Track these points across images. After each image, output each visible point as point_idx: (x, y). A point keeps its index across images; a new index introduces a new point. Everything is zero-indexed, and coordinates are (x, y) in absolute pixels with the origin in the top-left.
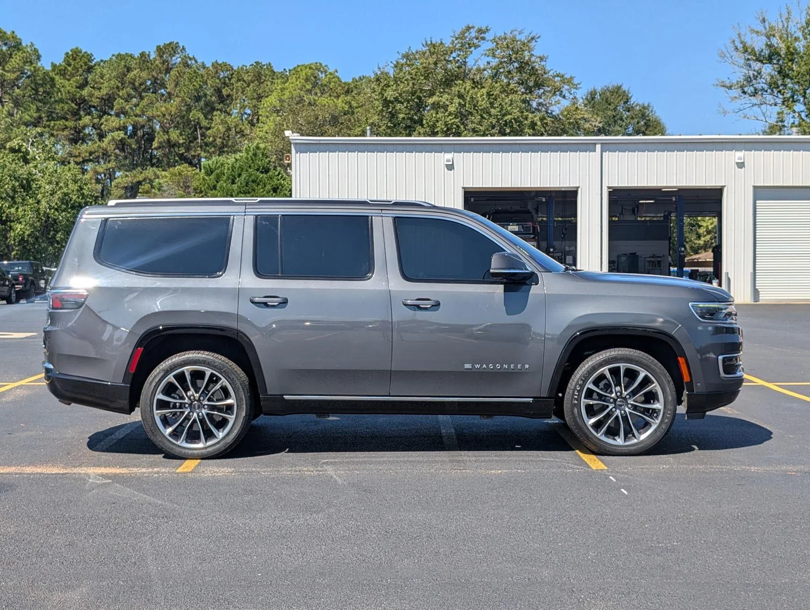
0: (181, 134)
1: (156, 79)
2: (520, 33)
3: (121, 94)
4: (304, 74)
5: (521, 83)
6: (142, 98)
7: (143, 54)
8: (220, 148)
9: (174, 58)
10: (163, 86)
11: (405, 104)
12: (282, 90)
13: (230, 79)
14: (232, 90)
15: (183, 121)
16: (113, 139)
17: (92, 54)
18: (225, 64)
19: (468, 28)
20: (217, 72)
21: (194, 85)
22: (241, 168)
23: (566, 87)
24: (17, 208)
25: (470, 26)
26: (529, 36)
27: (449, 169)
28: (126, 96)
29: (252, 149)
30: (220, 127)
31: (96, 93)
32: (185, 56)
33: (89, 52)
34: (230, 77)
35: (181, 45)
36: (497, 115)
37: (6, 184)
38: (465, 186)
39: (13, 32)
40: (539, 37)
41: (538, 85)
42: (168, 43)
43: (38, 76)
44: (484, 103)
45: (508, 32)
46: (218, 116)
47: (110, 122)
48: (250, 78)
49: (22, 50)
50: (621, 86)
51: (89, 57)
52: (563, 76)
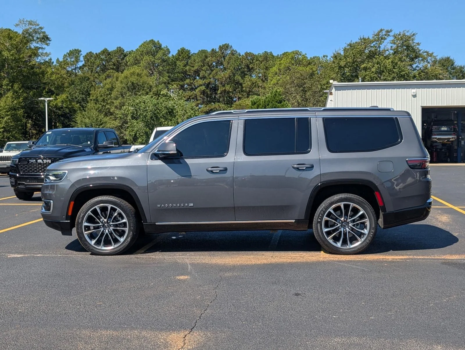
0: (231, 87)
1: (219, 61)
2: (408, 32)
3: (203, 69)
4: (291, 56)
5: (407, 56)
6: (212, 71)
7: (213, 50)
8: (248, 93)
9: (227, 51)
10: (222, 64)
11: (349, 68)
12: (280, 64)
13: (253, 60)
14: (254, 65)
15: (231, 80)
16: (201, 90)
17: (190, 50)
18: (250, 53)
19: (381, 30)
20: (247, 57)
21: (237, 64)
22: (269, 101)
23: (430, 58)
24: (168, 122)
25: (382, 29)
26: (411, 33)
27: (413, 97)
28: (205, 70)
29: (274, 92)
30: (249, 83)
31: (192, 69)
32: (232, 50)
33: (189, 50)
34: (253, 59)
35: (230, 45)
36: (397, 72)
37: (163, 111)
38: (422, 105)
39: (158, 41)
40: (417, 34)
41: (416, 57)
42: (224, 44)
43: (170, 61)
44: (390, 67)
45: (402, 32)
46: (247, 78)
47: (199, 81)
48: (262, 59)
49: (163, 49)
50: (449, 57)
51: (189, 51)
52: (428, 52)
